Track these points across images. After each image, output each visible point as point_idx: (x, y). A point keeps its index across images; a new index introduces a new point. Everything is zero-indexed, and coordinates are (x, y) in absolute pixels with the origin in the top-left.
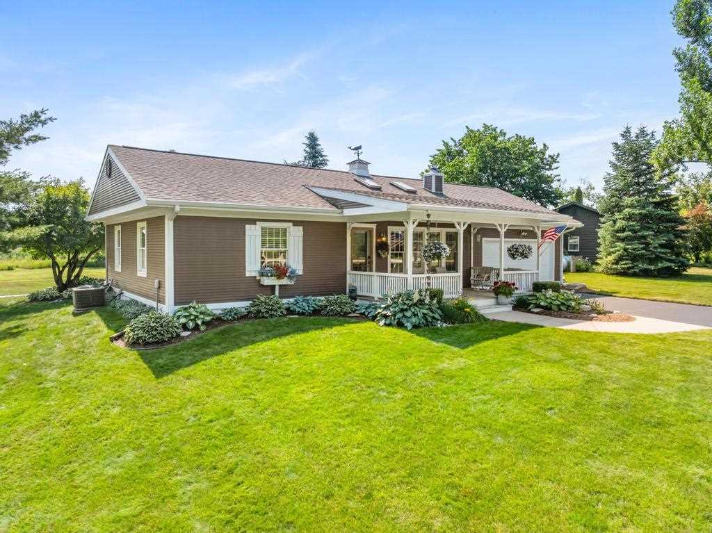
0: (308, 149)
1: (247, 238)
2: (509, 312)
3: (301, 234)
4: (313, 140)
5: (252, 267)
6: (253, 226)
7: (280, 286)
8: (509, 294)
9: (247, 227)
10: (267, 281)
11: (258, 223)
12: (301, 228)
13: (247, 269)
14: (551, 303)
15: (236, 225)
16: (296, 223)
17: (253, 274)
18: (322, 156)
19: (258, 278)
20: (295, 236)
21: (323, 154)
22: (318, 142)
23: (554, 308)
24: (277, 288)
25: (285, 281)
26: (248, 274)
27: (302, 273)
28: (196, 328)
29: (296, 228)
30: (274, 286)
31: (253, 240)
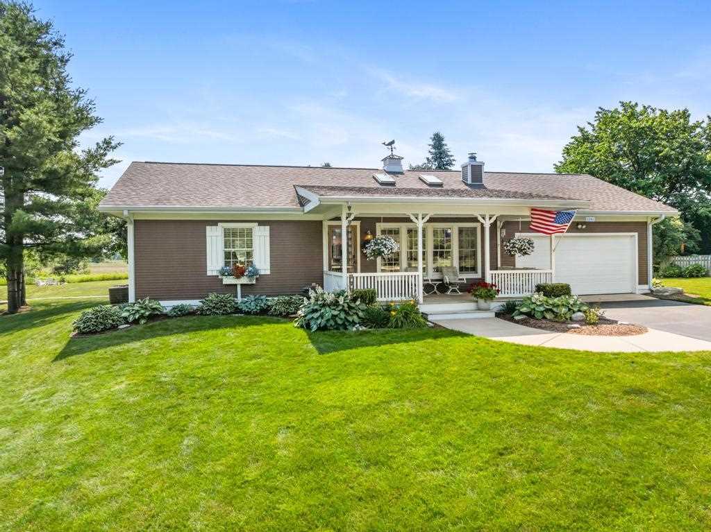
0: (433, 151)
1: (208, 239)
2: (489, 318)
3: (267, 233)
4: (438, 141)
5: (214, 263)
6: (214, 227)
7: (241, 285)
8: (490, 297)
9: (208, 228)
10: (228, 280)
11: (220, 224)
12: (268, 228)
13: (208, 269)
14: (534, 309)
15: (196, 227)
16: (261, 223)
17: (215, 274)
18: (447, 156)
19: (220, 277)
20: (261, 240)
21: (449, 153)
22: (443, 143)
23: (538, 315)
24: (239, 288)
25: (244, 280)
26: (209, 273)
27: (268, 272)
28: (136, 322)
29: (262, 227)
30: (236, 285)
31: (215, 240)
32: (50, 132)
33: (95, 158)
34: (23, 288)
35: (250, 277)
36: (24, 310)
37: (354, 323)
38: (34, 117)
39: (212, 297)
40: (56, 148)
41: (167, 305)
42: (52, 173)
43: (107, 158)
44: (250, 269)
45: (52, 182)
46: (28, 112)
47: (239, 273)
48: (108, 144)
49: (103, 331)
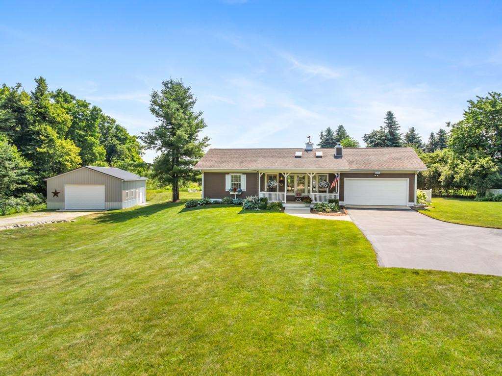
1: (226, 179)
3: (246, 177)
4: (390, 116)
5: (228, 186)
6: (228, 175)
7: (236, 195)
9: (226, 175)
10: (231, 193)
11: (230, 174)
12: (246, 175)
15: (222, 175)
16: (244, 173)
17: (228, 190)
19: (229, 192)
20: (243, 179)
25: (237, 193)
26: (226, 190)
27: (245, 191)
28: (202, 205)
29: (244, 175)
30: (234, 195)
31: (228, 179)
32: (186, 137)
33: (202, 144)
34: (178, 193)
35: (239, 192)
36: (178, 201)
37: (256, 208)
38: (180, 133)
39: (225, 198)
40: (187, 142)
41: (212, 200)
42: (187, 150)
43: (206, 144)
44: (239, 189)
45: (188, 153)
46: (178, 131)
47: (235, 190)
48: (206, 139)
49: (192, 207)
